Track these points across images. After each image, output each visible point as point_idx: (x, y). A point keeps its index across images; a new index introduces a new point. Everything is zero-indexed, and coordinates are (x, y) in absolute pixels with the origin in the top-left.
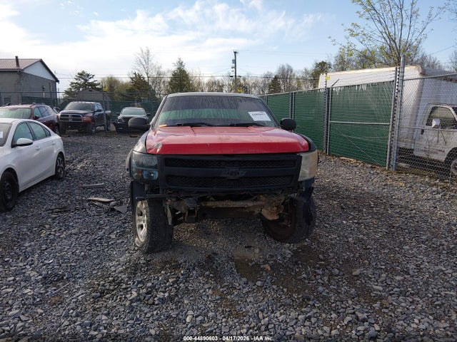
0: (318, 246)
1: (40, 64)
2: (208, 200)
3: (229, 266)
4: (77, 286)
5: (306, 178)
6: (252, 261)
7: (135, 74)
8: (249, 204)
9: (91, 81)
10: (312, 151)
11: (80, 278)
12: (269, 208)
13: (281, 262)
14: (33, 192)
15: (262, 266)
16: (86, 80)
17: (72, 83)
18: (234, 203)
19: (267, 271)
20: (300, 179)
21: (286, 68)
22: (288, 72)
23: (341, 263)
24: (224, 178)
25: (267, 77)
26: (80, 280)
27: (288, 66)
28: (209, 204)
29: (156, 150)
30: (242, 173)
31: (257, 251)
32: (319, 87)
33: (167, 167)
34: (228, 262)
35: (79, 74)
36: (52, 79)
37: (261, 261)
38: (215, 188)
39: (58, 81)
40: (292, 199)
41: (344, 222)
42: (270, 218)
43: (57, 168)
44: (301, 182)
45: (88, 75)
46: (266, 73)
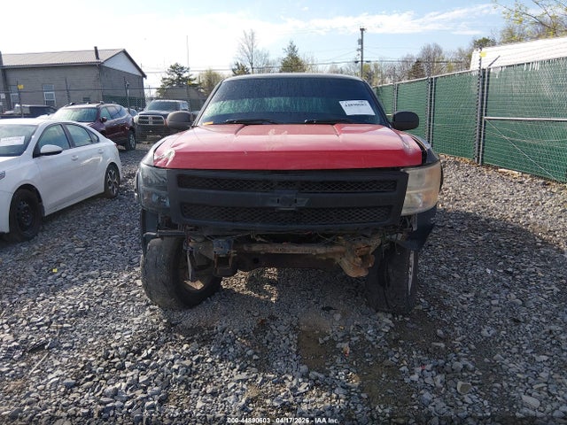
0: (439, 313)
1: (123, 55)
2: (254, 241)
3: (287, 342)
4: (57, 363)
5: (417, 211)
6: (324, 335)
7: (237, 64)
8: (318, 250)
9: (185, 75)
10: (429, 165)
11: (66, 348)
12: (352, 259)
13: (371, 339)
14: (70, 215)
15: (338, 346)
16: (180, 75)
17: (164, 79)
18: (295, 247)
19: (343, 355)
20: (404, 212)
21: (433, 48)
22: (435, 54)
23: (473, 347)
24: (273, 208)
25: (405, 61)
26: (65, 352)
27: (436, 46)
28: (255, 248)
29: (167, 161)
30: (303, 201)
31: (338, 317)
32: (471, 68)
33: (182, 189)
34: (287, 335)
35: (172, 67)
36: (137, 73)
37: (340, 335)
38: (258, 225)
39: (145, 76)
40: (392, 243)
41: (489, 271)
42: (352, 274)
43: (107, 184)
44: (409, 217)
45: (182, 68)
46: (405, 56)
